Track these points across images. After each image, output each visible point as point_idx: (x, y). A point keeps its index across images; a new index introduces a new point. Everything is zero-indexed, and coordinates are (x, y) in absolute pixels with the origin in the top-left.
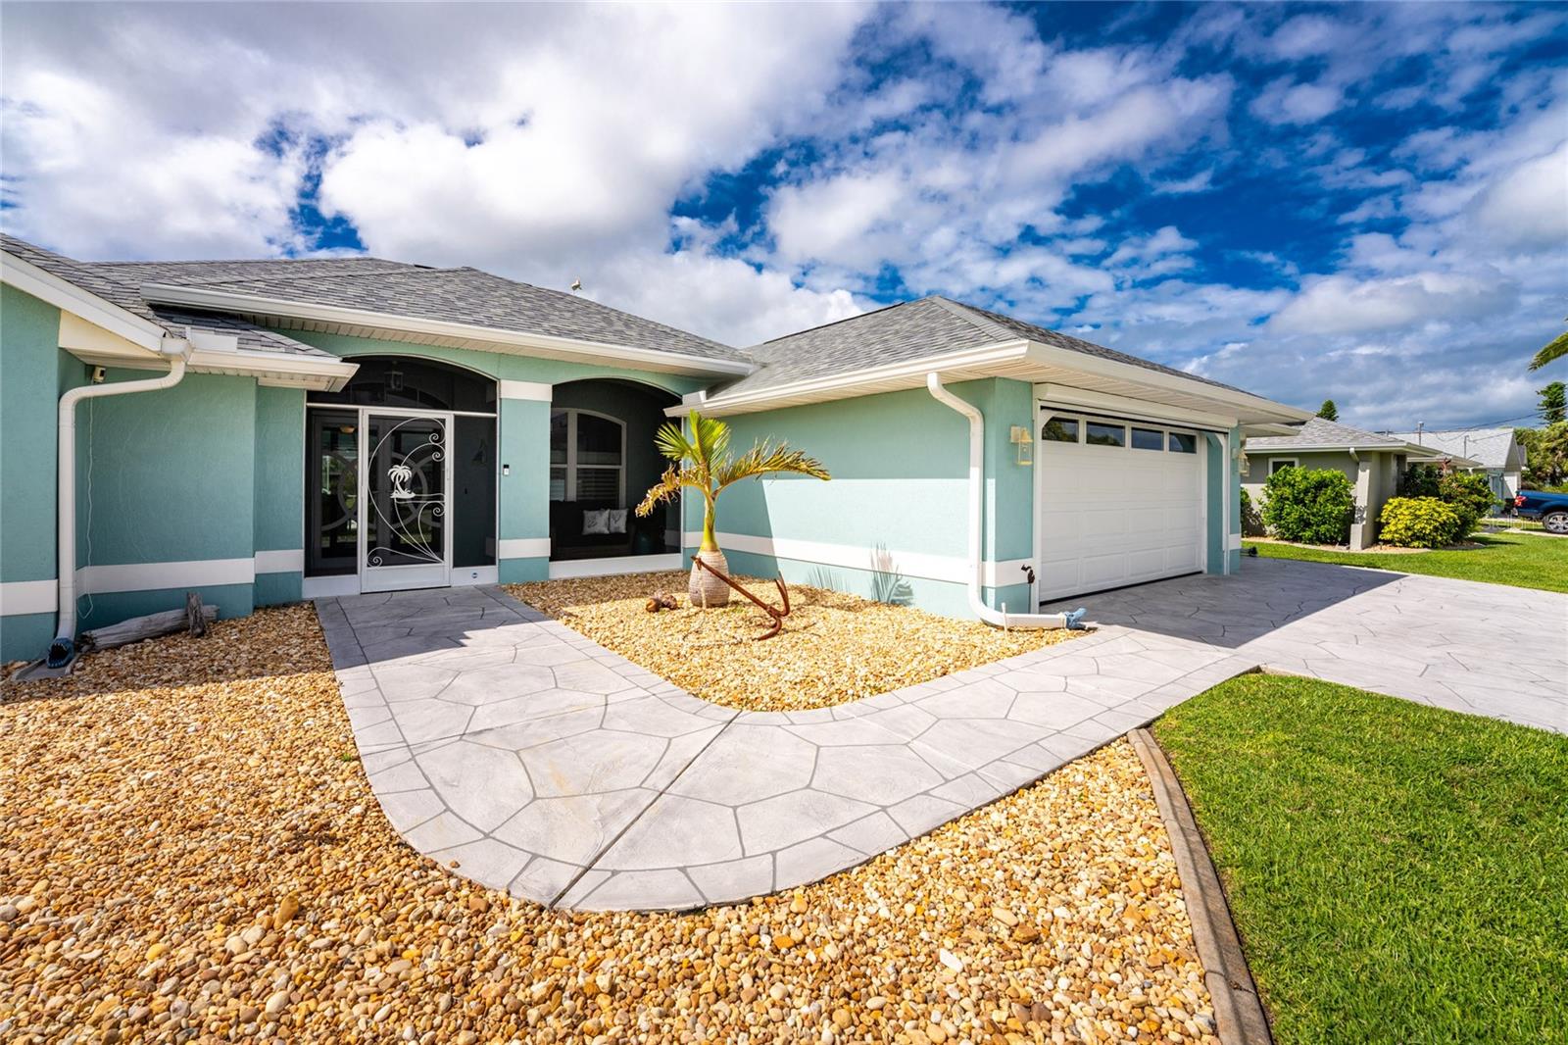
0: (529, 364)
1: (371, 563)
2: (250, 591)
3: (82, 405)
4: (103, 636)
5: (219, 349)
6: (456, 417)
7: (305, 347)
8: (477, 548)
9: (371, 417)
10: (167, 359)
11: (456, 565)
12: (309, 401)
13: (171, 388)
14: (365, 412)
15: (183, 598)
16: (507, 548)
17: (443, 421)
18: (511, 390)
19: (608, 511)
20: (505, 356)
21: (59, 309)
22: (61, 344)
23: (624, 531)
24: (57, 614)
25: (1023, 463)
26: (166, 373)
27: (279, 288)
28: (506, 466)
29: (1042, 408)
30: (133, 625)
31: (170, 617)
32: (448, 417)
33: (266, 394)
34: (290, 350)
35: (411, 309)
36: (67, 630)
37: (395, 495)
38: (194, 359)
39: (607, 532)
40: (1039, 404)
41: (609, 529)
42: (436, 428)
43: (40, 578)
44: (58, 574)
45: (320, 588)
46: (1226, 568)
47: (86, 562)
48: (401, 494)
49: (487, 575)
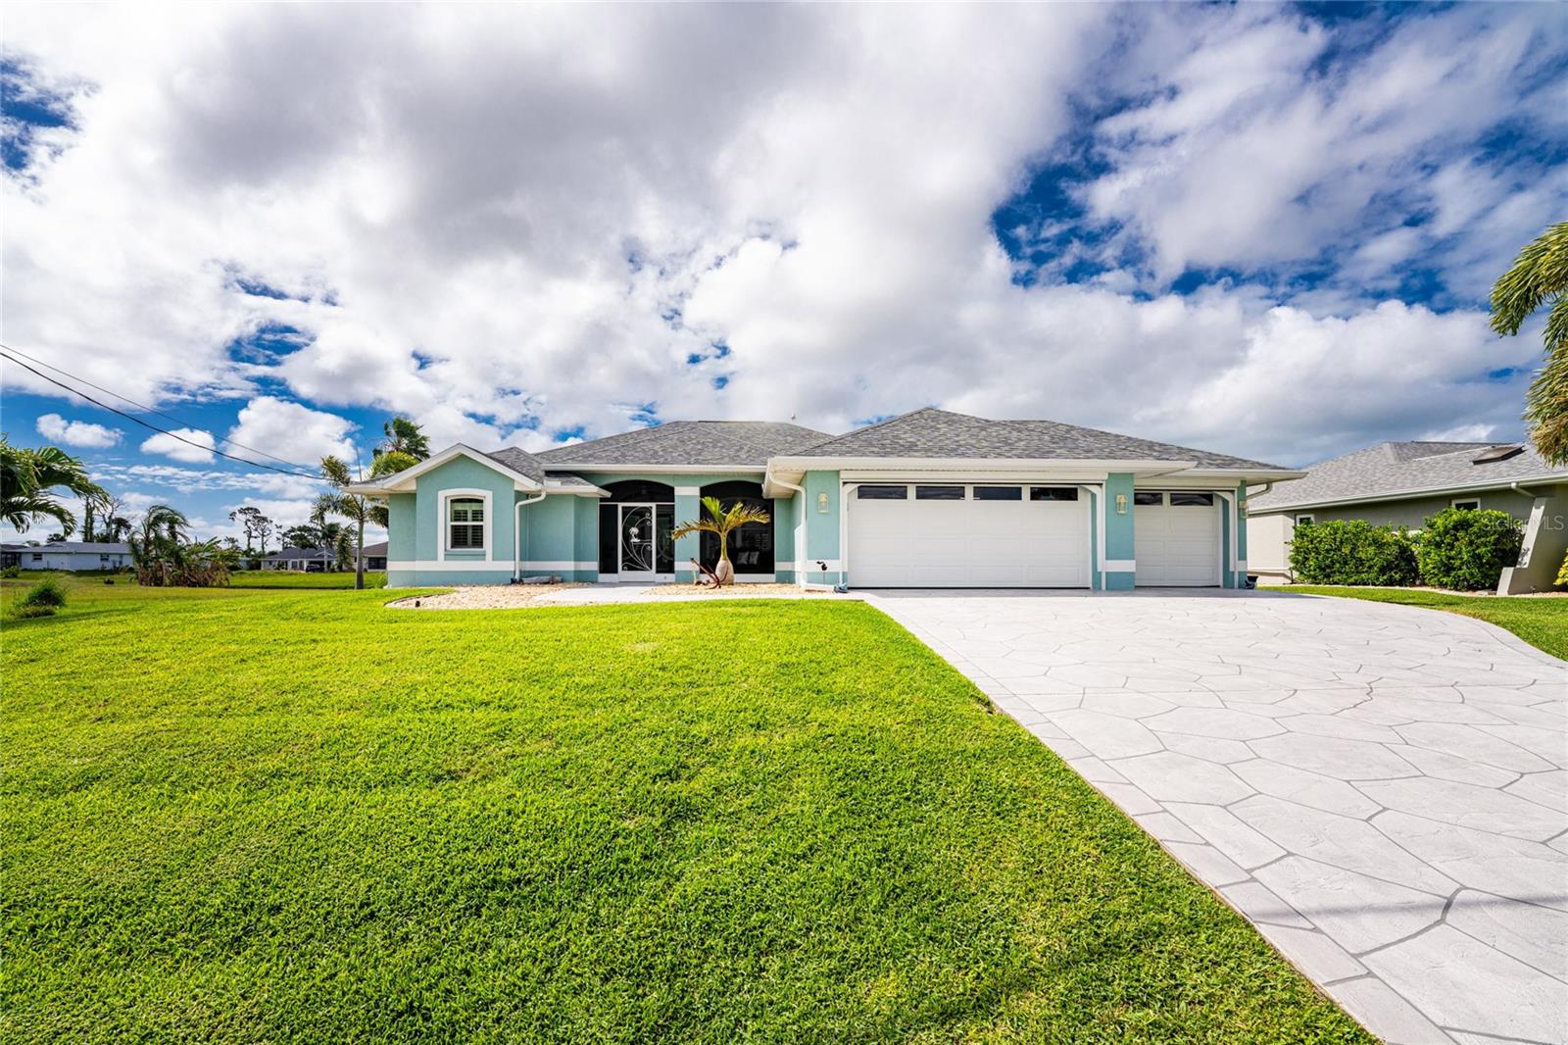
0: (687, 478)
1: (623, 569)
2: (573, 573)
3: (520, 507)
4: (525, 580)
5: (555, 485)
6: (657, 505)
7: (584, 482)
8: (666, 566)
9: (623, 507)
10: (540, 491)
11: (658, 572)
12: (595, 502)
13: (541, 501)
14: (621, 505)
15: (558, 573)
16: (679, 566)
17: (651, 507)
18: (679, 491)
19: (747, 554)
20: (676, 476)
21: (514, 480)
22: (514, 489)
23: (755, 562)
24: (515, 572)
26: (539, 496)
27: (585, 459)
29: (845, 483)
30: (535, 578)
31: (545, 578)
32: (653, 505)
33: (580, 500)
34: (579, 484)
35: (633, 461)
36: (517, 577)
37: (632, 541)
38: (549, 490)
40: (841, 482)
41: (748, 561)
42: (649, 510)
43: (510, 560)
44: (515, 560)
45: (603, 577)
46: (1104, 587)
47: (521, 559)
48: (635, 540)
49: (670, 577)
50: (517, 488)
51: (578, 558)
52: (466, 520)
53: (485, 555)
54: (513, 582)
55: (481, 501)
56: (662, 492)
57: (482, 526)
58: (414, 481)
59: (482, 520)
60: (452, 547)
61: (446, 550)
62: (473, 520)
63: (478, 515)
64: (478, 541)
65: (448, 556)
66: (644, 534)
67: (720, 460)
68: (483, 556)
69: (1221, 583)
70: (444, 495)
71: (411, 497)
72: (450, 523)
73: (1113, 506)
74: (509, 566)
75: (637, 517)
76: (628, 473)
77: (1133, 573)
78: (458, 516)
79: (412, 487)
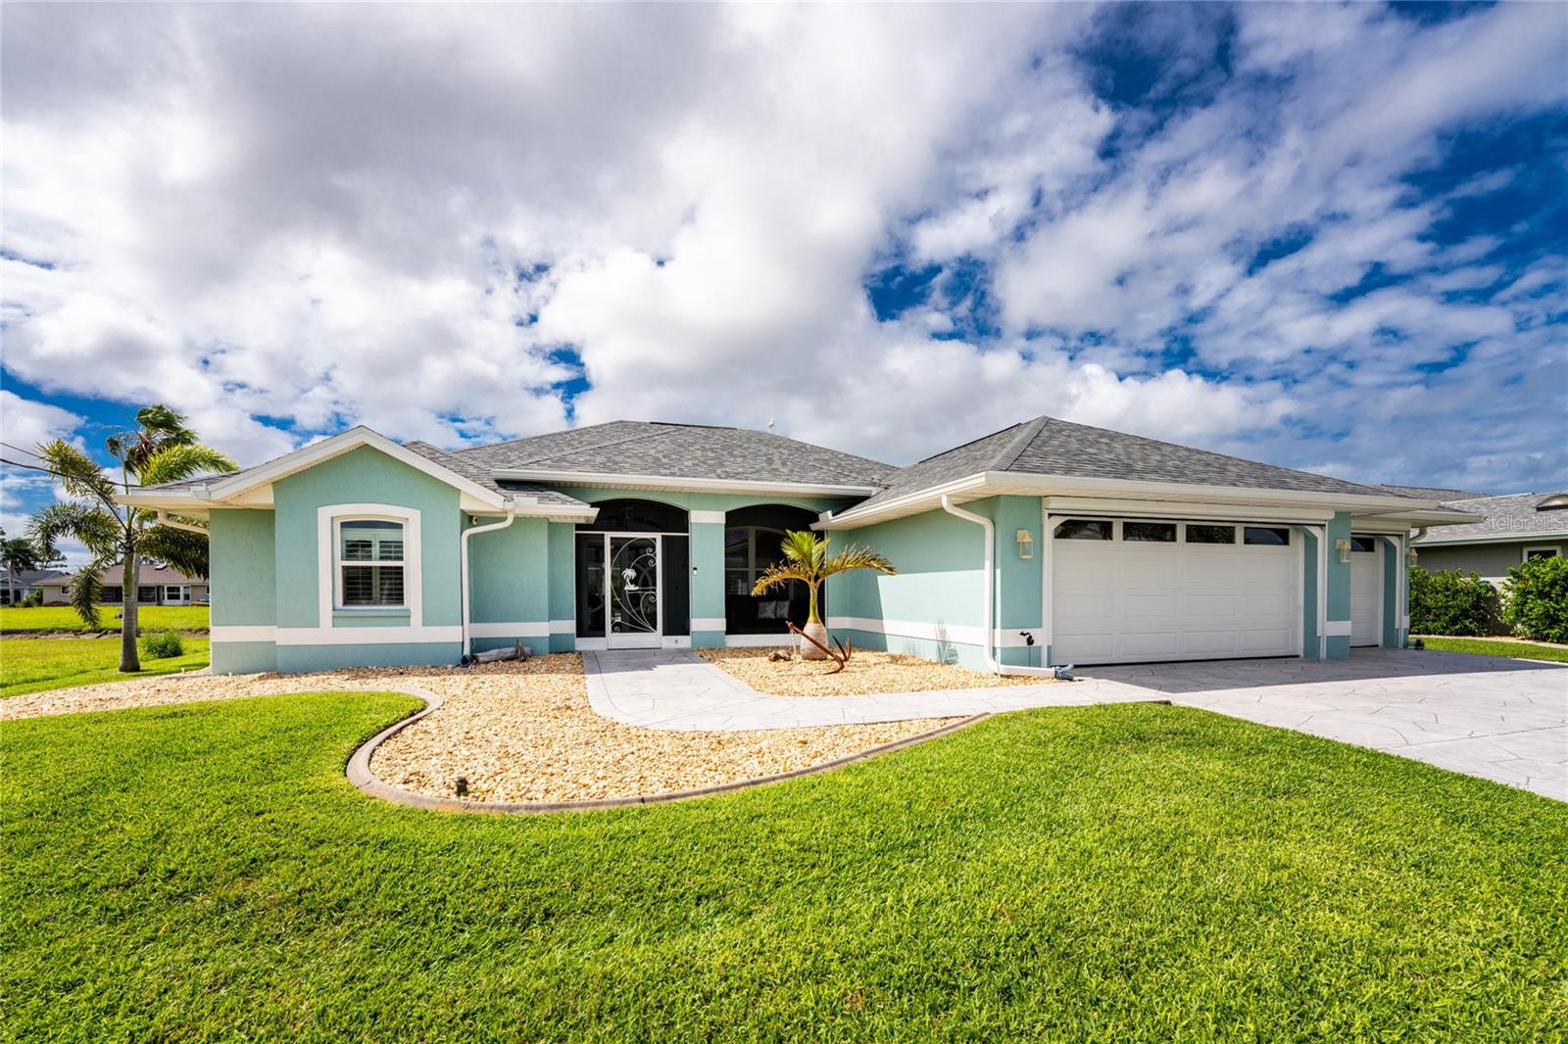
0: (708, 498)
1: (613, 630)
2: (547, 641)
3: (470, 537)
4: (481, 656)
5: (528, 504)
6: (663, 536)
7: (571, 499)
8: (678, 623)
9: (612, 538)
10: (507, 512)
11: (664, 634)
12: (577, 529)
13: (506, 528)
14: (608, 535)
15: (516, 642)
16: (696, 624)
17: (655, 539)
18: (696, 517)
19: (774, 603)
20: (692, 494)
21: (459, 490)
22: (462, 507)
23: (787, 616)
24: (463, 643)
25: (1024, 557)
26: (505, 519)
28: (695, 569)
29: (1050, 515)
30: (494, 653)
31: (510, 651)
32: (658, 536)
33: (553, 527)
34: (564, 502)
35: (634, 469)
36: (467, 651)
37: (626, 588)
38: (519, 511)
39: (773, 617)
40: (1047, 512)
41: (775, 615)
42: (651, 544)
43: (456, 624)
44: (462, 624)
45: (585, 644)
46: (1323, 654)
47: (472, 620)
48: (630, 587)
49: (684, 642)
50: (467, 505)
51: (553, 615)
52: (370, 558)
53: (409, 617)
54: (465, 662)
55: (399, 526)
56: (671, 518)
57: (401, 568)
58: (270, 488)
59: (401, 559)
60: (345, 603)
61: (334, 609)
62: (382, 558)
63: (394, 549)
64: (397, 595)
65: (338, 620)
66: (645, 579)
67: (757, 474)
68: (405, 618)
69: (1380, 641)
70: (329, 516)
71: (263, 518)
72: (341, 563)
73: (1335, 554)
74: (455, 634)
75: (635, 554)
76: (627, 487)
77: (1349, 636)
78: (353, 549)
79: (266, 499)
